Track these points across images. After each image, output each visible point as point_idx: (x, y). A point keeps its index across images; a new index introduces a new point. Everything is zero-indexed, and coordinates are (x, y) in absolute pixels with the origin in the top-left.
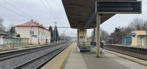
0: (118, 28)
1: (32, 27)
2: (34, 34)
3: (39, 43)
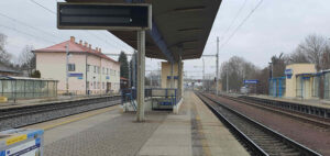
1: (69, 53)
2: (77, 72)
3: (88, 92)
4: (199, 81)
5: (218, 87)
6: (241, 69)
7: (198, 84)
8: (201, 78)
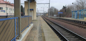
0: (65, 6)
4: (42, 13)
5: (47, 15)
6: (54, 10)
7: (42, 14)
8: (43, 13)
